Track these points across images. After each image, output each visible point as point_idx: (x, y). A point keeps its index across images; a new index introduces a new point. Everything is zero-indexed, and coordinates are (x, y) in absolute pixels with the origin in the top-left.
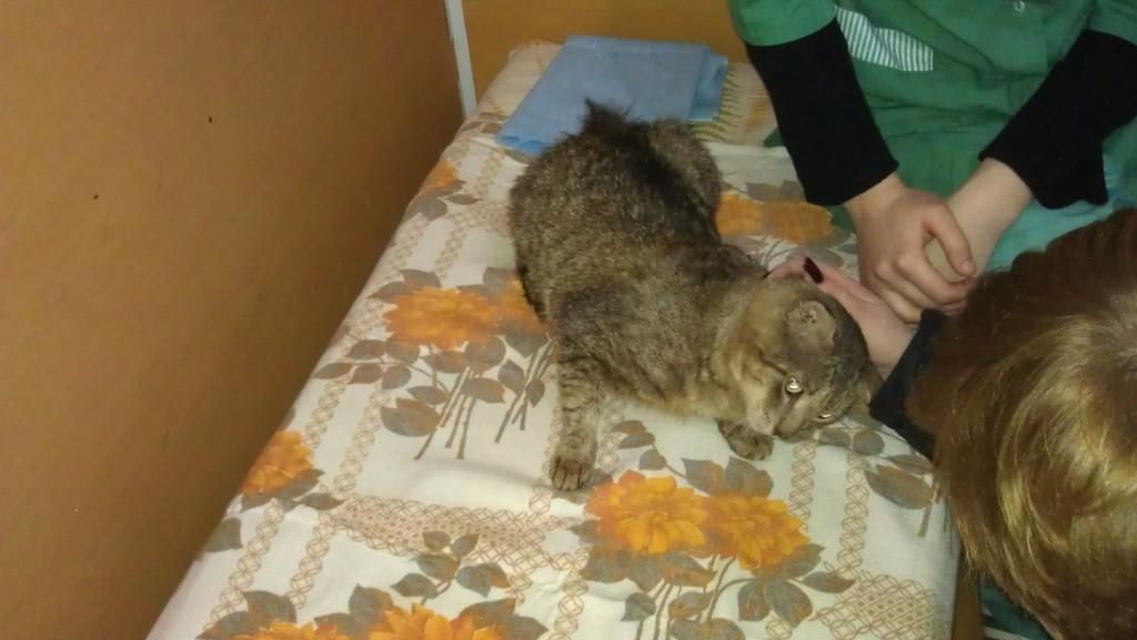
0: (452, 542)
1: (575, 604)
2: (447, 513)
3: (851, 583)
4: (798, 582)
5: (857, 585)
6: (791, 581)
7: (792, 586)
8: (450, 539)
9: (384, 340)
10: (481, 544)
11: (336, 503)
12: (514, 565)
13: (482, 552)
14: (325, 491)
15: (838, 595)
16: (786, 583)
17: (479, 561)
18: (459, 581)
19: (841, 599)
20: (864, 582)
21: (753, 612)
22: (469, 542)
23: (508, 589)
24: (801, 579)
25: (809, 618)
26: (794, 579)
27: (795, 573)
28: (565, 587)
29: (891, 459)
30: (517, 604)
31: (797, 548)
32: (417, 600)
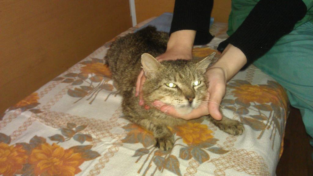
0: (77, 127)
1: (116, 149)
2: (79, 118)
3: (228, 151)
4: (206, 150)
5: (230, 152)
6: (203, 149)
7: (203, 151)
8: (76, 126)
9: (78, 73)
10: (87, 128)
11: (41, 112)
12: (97, 135)
13: (86, 130)
14: (38, 108)
15: (221, 155)
16: (201, 149)
17: (85, 133)
18: (74, 138)
19: (222, 156)
20: (233, 151)
21: (185, 157)
22: (83, 127)
23: (91, 142)
24: (207, 149)
25: (208, 161)
26: (205, 149)
27: (205, 146)
28: (114, 144)
29: (251, 116)
30: (93, 147)
31: (208, 139)
32: (56, 142)
